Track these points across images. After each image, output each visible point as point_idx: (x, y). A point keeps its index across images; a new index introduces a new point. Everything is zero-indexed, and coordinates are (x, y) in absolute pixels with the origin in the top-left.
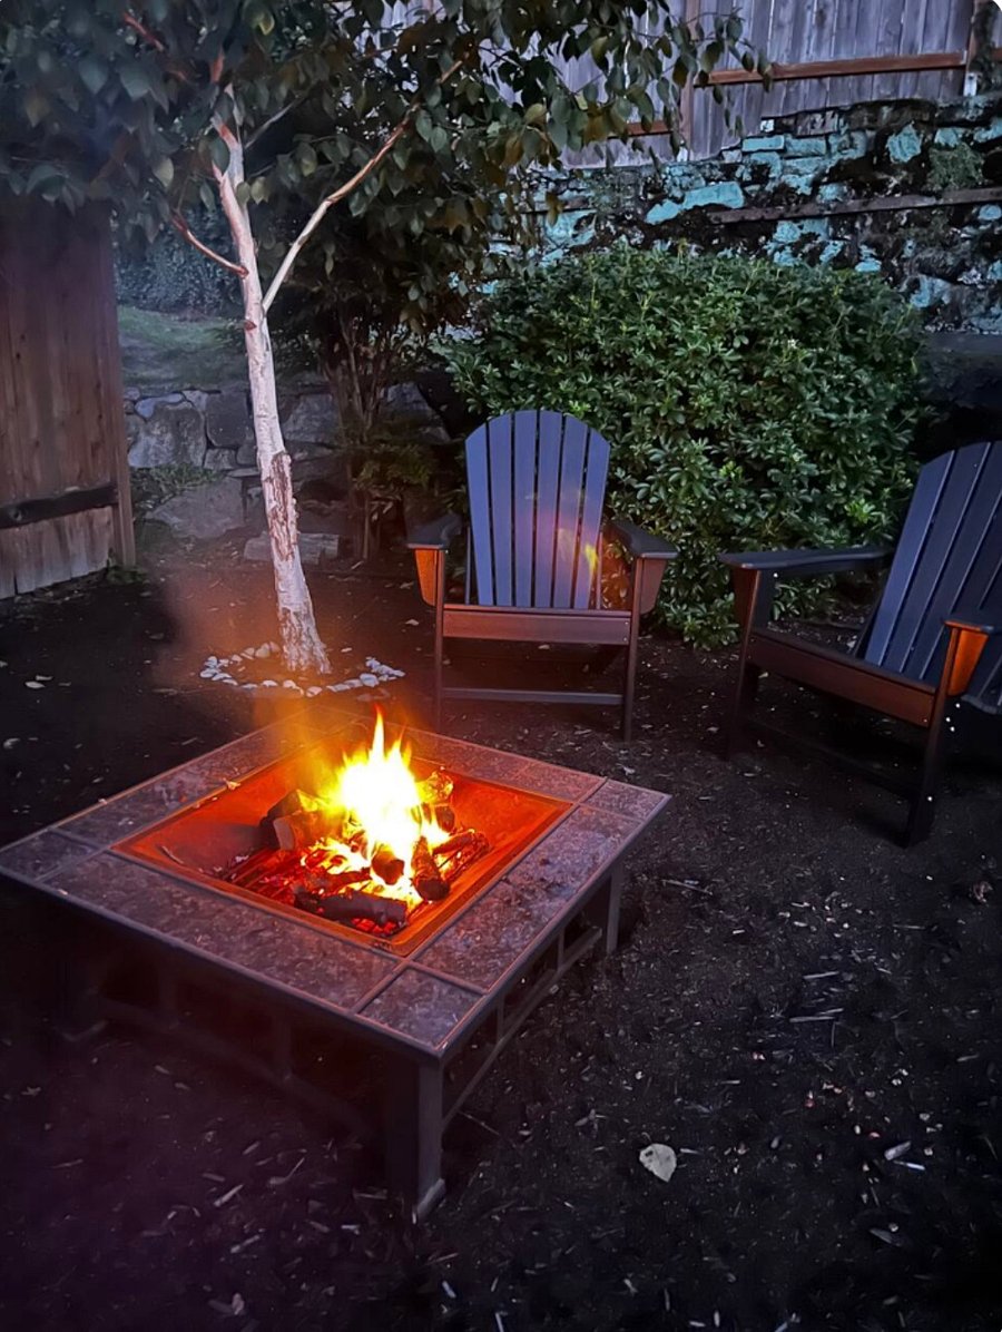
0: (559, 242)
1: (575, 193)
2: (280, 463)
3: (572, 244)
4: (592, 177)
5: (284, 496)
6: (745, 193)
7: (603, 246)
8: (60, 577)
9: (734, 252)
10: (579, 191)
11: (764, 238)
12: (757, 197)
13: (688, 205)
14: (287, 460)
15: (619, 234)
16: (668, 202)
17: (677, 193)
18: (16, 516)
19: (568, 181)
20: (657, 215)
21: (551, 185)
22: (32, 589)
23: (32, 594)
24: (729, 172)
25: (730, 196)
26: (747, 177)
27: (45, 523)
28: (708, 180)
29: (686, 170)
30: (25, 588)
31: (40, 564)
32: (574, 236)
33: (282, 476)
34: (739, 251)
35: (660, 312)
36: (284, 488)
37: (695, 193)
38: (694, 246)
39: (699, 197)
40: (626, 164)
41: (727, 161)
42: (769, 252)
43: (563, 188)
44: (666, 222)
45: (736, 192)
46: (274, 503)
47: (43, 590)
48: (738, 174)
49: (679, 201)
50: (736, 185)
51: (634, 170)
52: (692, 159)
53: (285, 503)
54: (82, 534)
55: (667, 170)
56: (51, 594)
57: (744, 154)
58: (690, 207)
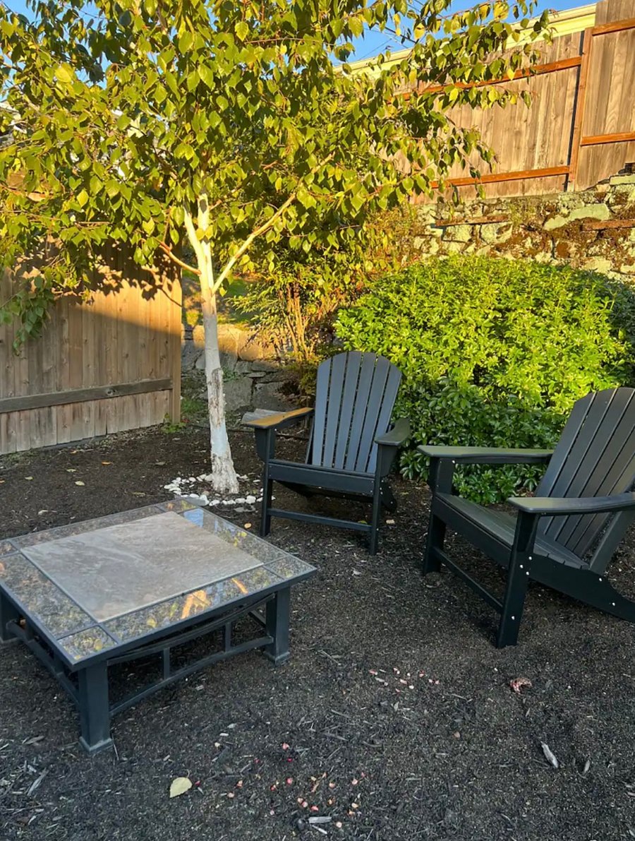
0: (488, 241)
1: (500, 212)
2: (217, 374)
3: (497, 242)
4: (511, 202)
5: (217, 392)
6: (611, 211)
7: (515, 244)
8: (133, 426)
9: (600, 248)
10: (503, 211)
11: (622, 239)
12: (619, 214)
13: (572, 218)
14: (221, 373)
15: (526, 237)
16: (558, 217)
17: (565, 211)
18: (109, 393)
19: (496, 205)
20: (551, 225)
21: (486, 207)
22: (116, 432)
23: (116, 434)
24: (600, 198)
25: (601, 213)
26: (612, 201)
27: (128, 397)
28: (586, 203)
29: (572, 197)
30: (111, 431)
31: (122, 418)
32: (497, 238)
33: (217, 381)
34: (604, 247)
35: (451, 296)
36: (218, 387)
37: (577, 211)
38: (574, 244)
39: (579, 213)
40: (534, 194)
41: (600, 191)
42: (625, 248)
43: (492, 209)
44: (557, 229)
45: (605, 210)
46: (212, 396)
47: (123, 433)
48: (606, 199)
49: (565, 216)
50: (604, 205)
51: (538, 197)
52: (577, 190)
53: (218, 396)
54: (149, 404)
55: (559, 197)
56: (126, 435)
57: (612, 186)
58: (573, 220)
